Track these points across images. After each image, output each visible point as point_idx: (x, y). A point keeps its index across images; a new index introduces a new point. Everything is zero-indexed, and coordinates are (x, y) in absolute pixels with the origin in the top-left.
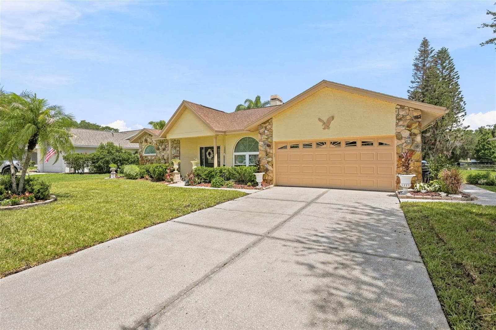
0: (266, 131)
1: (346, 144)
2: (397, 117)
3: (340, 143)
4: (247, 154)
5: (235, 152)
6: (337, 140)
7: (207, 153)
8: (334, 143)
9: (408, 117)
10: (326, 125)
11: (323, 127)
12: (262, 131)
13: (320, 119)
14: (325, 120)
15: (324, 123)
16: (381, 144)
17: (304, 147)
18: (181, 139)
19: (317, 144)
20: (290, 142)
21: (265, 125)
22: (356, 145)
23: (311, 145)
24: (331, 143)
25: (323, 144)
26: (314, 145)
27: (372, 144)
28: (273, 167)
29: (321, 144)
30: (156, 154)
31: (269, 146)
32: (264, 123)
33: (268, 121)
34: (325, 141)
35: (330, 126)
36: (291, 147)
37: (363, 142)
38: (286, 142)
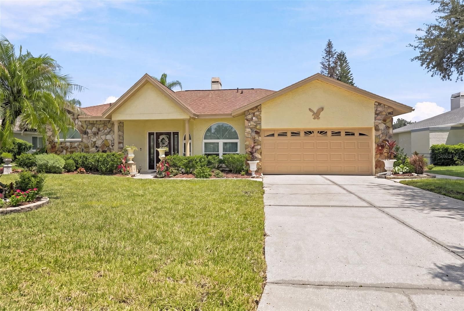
0: (254, 118)
1: (332, 134)
2: (376, 112)
3: (326, 132)
4: (221, 142)
5: (204, 139)
6: (323, 129)
7: (160, 140)
8: (321, 132)
9: (384, 113)
10: (316, 115)
11: (313, 117)
12: (249, 117)
13: (310, 109)
14: (315, 110)
15: (314, 114)
16: (360, 134)
17: (292, 135)
18: (126, 121)
19: (305, 133)
20: (278, 130)
21: (253, 111)
22: (340, 135)
23: (300, 134)
24: (318, 132)
25: (310, 132)
26: (302, 134)
27: (353, 134)
28: (261, 156)
29: (309, 133)
30: (80, 139)
31: (257, 133)
32: (252, 109)
33: (256, 107)
34: (313, 131)
35: (320, 116)
36: (279, 135)
37: (346, 132)
38: (274, 130)
